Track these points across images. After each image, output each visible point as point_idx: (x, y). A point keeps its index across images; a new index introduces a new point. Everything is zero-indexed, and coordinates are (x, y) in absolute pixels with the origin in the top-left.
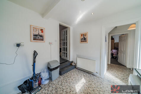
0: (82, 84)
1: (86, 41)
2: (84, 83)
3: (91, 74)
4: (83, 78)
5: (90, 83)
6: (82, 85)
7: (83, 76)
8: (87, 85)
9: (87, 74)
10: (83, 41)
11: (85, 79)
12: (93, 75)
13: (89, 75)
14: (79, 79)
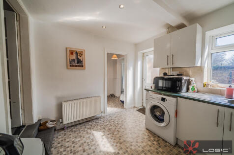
0: (103, 139)
1: (82, 66)
2: (103, 136)
3: (92, 120)
4: (94, 132)
5: (107, 129)
6: (105, 140)
7: (89, 131)
8: (108, 133)
9: (90, 123)
10: (76, 66)
11: (96, 130)
12: (96, 119)
13: (94, 123)
14: (92, 138)
